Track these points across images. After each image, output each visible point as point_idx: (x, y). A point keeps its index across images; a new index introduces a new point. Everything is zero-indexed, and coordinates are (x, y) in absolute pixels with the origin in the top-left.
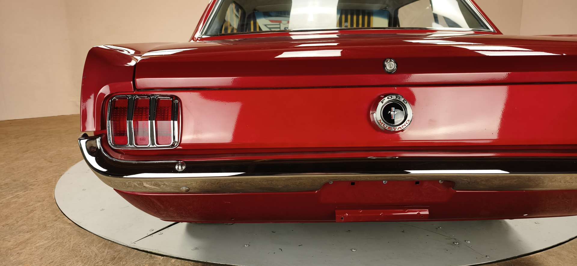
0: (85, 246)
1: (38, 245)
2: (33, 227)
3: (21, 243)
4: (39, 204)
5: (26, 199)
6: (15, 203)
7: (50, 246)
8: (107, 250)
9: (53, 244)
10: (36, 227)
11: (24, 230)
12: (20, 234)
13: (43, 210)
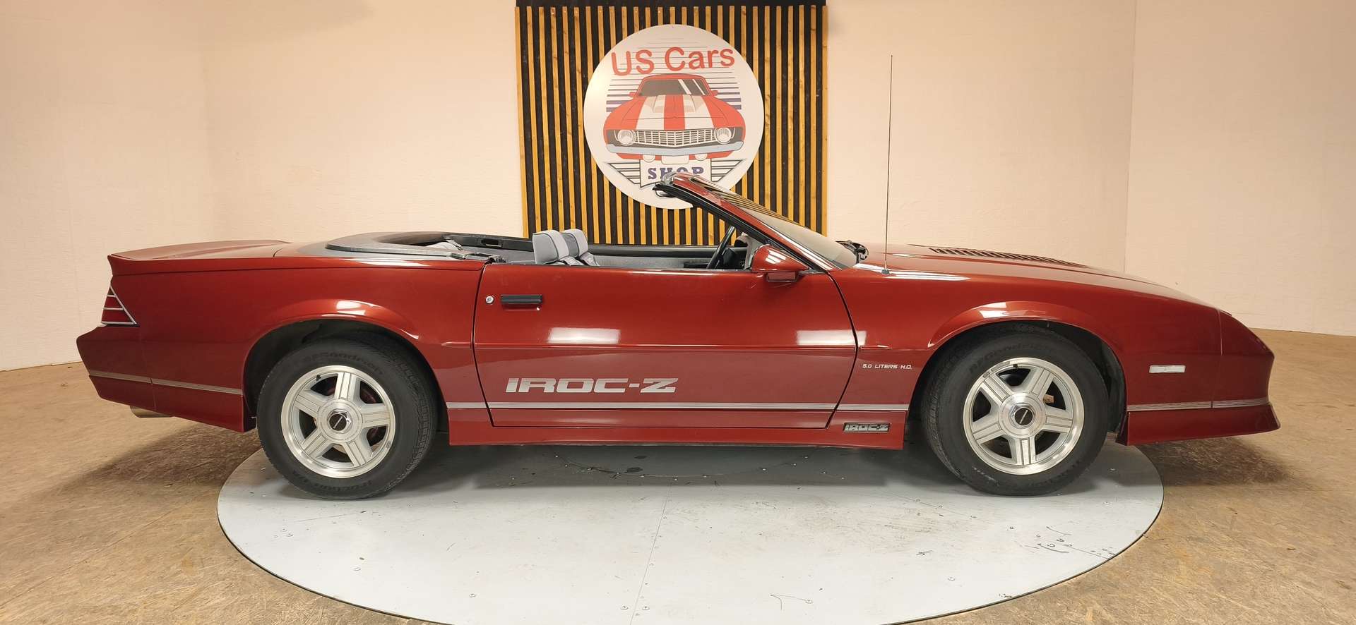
0: (287, 605)
1: (212, 603)
2: (197, 576)
3: (183, 602)
4: (196, 537)
5: (171, 529)
6: (154, 535)
7: (232, 605)
8: (321, 610)
9: (235, 602)
10: (202, 575)
11: (183, 580)
12: (179, 587)
13: (205, 548)
